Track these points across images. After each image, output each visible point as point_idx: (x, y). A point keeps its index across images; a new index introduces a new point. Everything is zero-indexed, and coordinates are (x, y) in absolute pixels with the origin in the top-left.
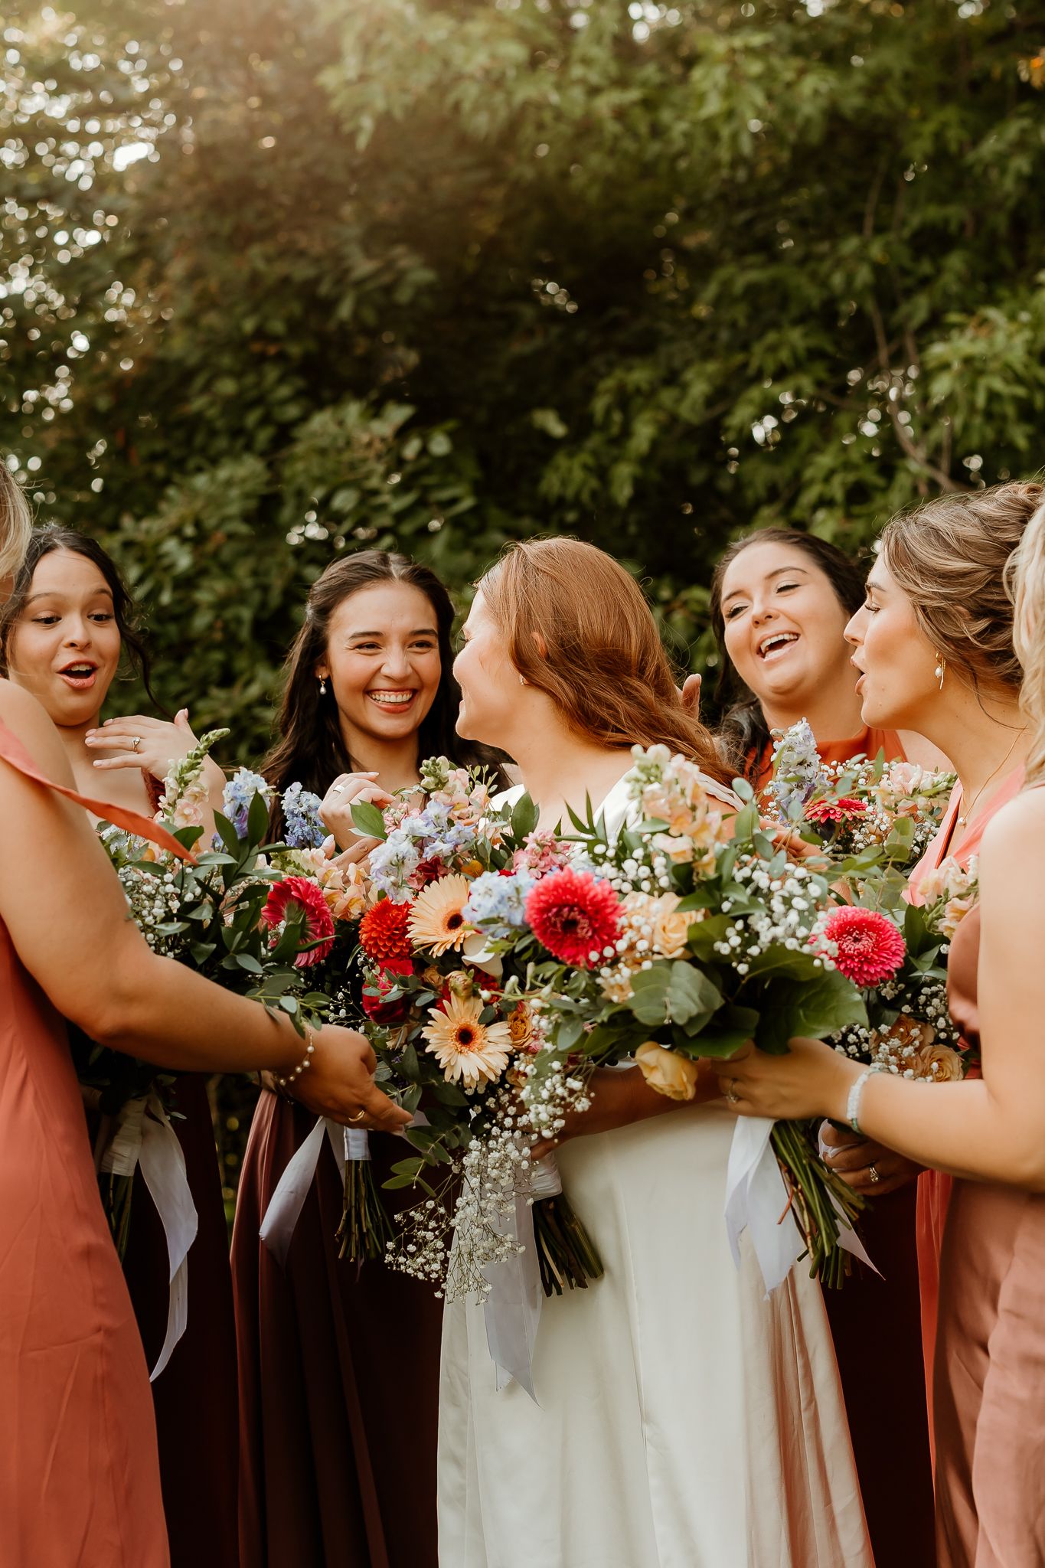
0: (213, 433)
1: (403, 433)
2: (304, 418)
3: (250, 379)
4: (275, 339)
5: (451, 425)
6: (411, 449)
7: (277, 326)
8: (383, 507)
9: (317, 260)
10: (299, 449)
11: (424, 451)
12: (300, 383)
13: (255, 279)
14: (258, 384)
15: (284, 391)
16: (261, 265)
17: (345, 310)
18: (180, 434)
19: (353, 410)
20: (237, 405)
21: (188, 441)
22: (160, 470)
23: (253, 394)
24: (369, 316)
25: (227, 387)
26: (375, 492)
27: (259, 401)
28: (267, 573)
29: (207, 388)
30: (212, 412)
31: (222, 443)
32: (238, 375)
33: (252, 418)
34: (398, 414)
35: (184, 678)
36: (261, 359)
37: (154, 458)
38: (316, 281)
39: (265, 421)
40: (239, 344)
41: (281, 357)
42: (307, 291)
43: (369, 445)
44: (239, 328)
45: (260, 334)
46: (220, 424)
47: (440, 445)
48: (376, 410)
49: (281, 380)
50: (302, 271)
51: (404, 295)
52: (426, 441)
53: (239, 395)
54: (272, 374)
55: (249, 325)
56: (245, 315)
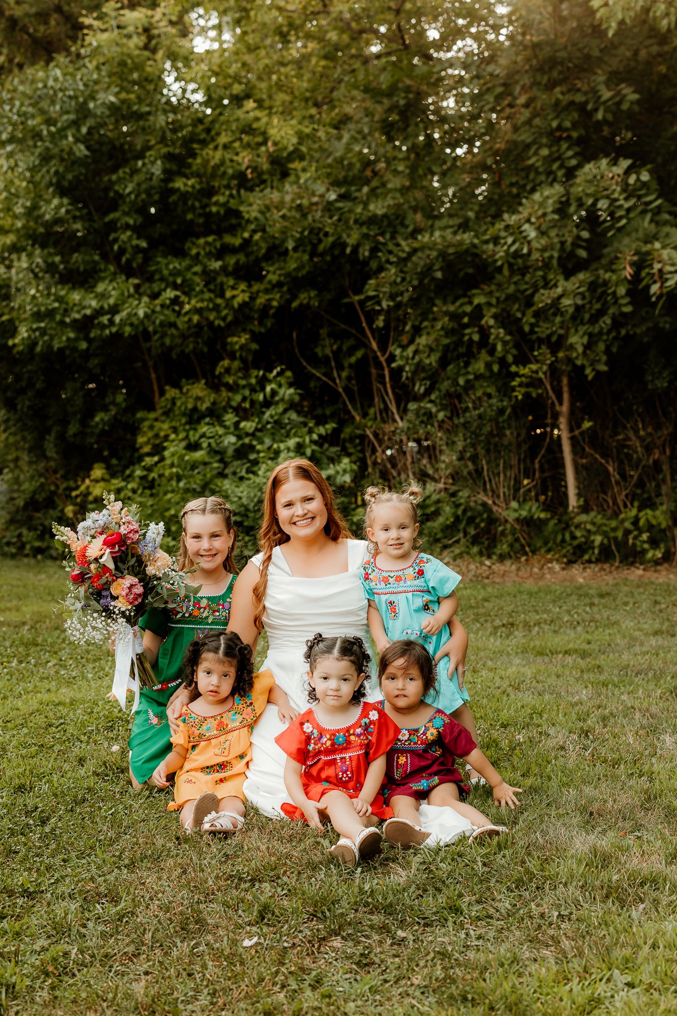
0: (538, 173)
1: (627, 172)
2: (579, 166)
3: (555, 149)
4: (567, 130)
5: (649, 166)
6: (632, 179)
7: (567, 124)
8: (621, 206)
9: (586, 93)
10: (578, 180)
11: (638, 179)
12: (577, 149)
13: (558, 102)
14: (558, 151)
15: (570, 153)
16: (560, 97)
17: (600, 115)
18: (523, 174)
19: (604, 162)
20: (549, 159)
21: (527, 176)
22: (515, 191)
23: (556, 155)
24: (610, 117)
25: (545, 152)
26: (616, 200)
27: (559, 158)
28: (563, 235)
29: (536, 153)
30: (539, 164)
31: (543, 178)
32: (550, 147)
33: (555, 166)
34: (625, 163)
35: (526, 283)
36: (560, 138)
37: (512, 185)
38: (586, 103)
39: (561, 166)
40: (551, 133)
41: (569, 137)
42: (581, 108)
43: (613, 178)
44: (550, 125)
45: (559, 128)
46: (541, 170)
47: (645, 177)
48: (614, 162)
49: (568, 149)
50: (579, 98)
51: (625, 106)
52: (638, 174)
53: (549, 156)
54: (565, 146)
55: (554, 124)
56: (553, 119)
